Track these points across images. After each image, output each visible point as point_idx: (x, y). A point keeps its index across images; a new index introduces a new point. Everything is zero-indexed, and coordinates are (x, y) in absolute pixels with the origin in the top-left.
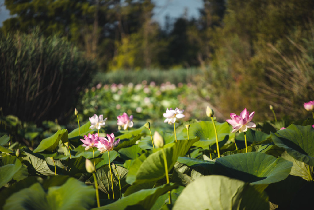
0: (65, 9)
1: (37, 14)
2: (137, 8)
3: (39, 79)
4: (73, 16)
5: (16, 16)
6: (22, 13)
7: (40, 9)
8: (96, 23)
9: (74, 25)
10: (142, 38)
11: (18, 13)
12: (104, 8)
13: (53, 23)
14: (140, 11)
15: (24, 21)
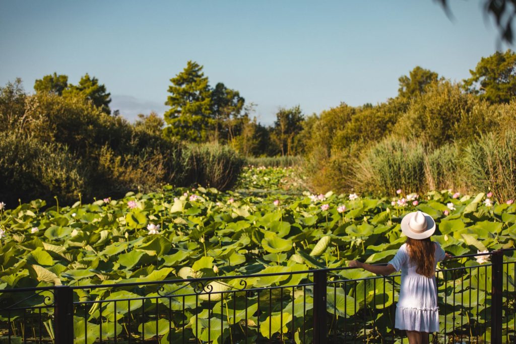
0: (198, 122)
1: (183, 124)
2: (240, 121)
3: (221, 168)
4: (203, 126)
5: (170, 125)
6: (174, 124)
7: (184, 121)
8: (216, 130)
9: (203, 130)
10: (243, 139)
11: (171, 124)
12: (221, 121)
13: (191, 130)
14: (242, 123)
15: (175, 128)
